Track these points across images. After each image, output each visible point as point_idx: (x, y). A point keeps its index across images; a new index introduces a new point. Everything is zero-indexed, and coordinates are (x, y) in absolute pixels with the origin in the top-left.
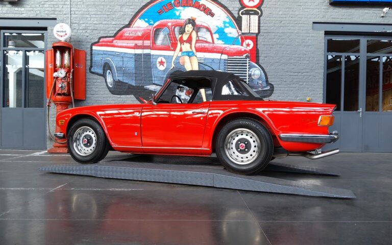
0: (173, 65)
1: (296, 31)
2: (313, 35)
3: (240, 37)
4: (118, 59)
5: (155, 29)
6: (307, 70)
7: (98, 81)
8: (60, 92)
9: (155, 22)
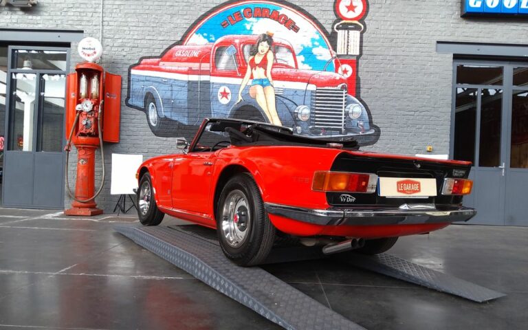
0: (240, 98)
1: (413, 54)
2: (436, 59)
3: (333, 61)
4: (166, 87)
5: (217, 48)
6: (428, 108)
7: (138, 117)
8: (83, 131)
9: (216, 38)
